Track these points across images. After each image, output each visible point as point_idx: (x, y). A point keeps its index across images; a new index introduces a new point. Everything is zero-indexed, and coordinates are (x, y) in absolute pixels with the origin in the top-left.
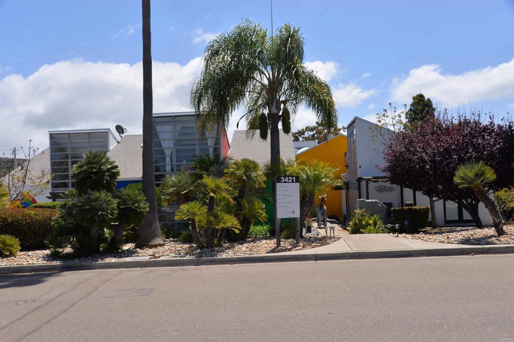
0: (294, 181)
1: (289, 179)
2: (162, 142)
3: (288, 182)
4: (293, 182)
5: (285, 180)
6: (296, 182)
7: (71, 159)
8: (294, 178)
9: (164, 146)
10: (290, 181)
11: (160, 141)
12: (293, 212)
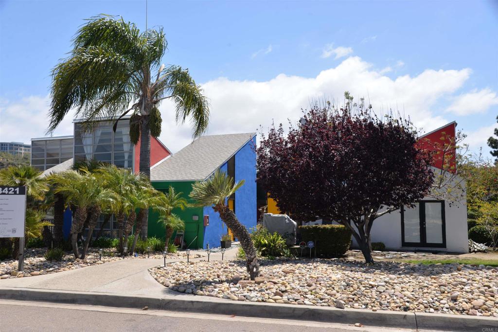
0: (18, 193)
1: (9, 191)
2: (85, 148)
3: (8, 194)
4: (15, 193)
5: (4, 192)
6: (20, 194)
7: (47, 164)
8: (18, 189)
9: (86, 152)
10: (10, 192)
11: (83, 147)
12: (14, 231)
